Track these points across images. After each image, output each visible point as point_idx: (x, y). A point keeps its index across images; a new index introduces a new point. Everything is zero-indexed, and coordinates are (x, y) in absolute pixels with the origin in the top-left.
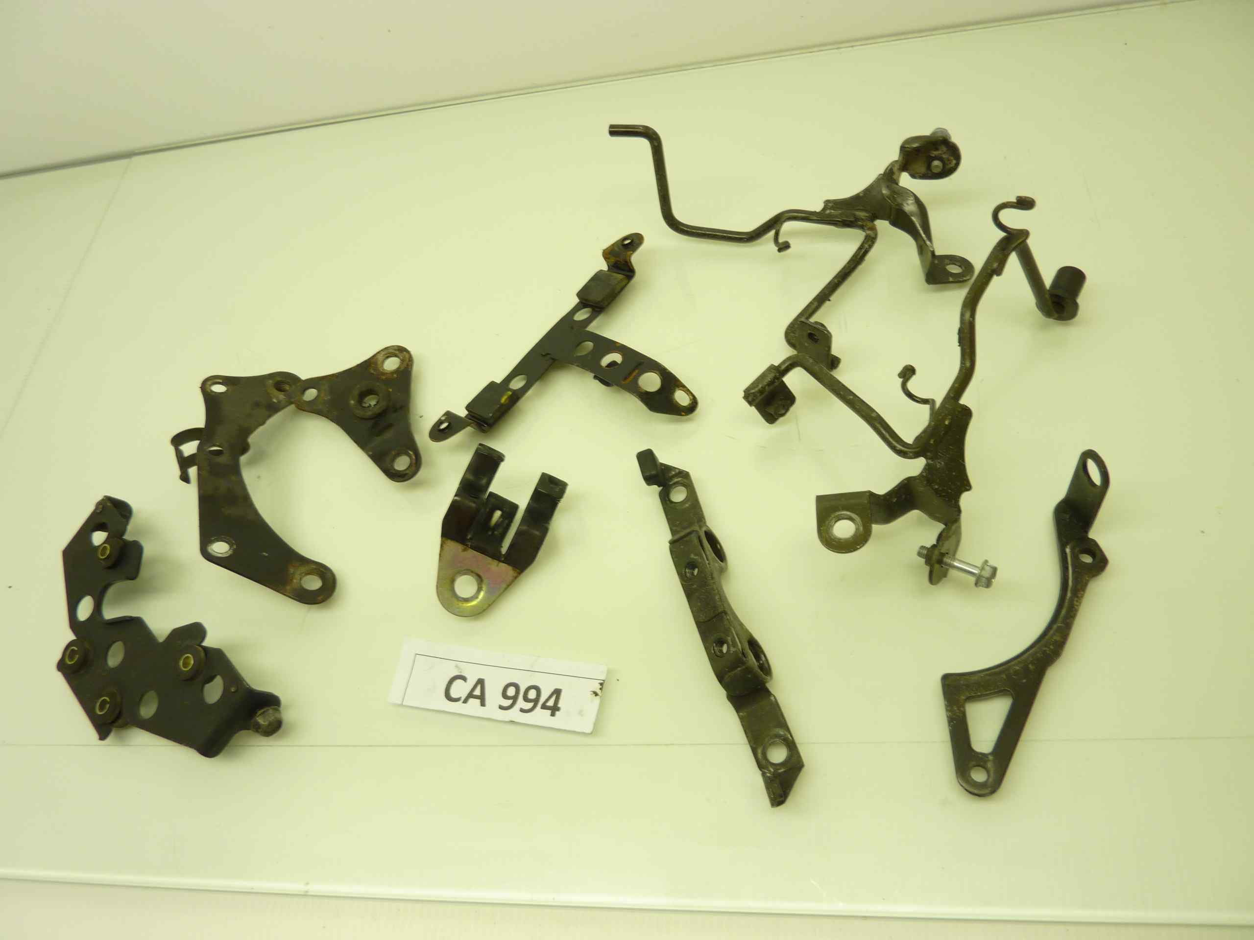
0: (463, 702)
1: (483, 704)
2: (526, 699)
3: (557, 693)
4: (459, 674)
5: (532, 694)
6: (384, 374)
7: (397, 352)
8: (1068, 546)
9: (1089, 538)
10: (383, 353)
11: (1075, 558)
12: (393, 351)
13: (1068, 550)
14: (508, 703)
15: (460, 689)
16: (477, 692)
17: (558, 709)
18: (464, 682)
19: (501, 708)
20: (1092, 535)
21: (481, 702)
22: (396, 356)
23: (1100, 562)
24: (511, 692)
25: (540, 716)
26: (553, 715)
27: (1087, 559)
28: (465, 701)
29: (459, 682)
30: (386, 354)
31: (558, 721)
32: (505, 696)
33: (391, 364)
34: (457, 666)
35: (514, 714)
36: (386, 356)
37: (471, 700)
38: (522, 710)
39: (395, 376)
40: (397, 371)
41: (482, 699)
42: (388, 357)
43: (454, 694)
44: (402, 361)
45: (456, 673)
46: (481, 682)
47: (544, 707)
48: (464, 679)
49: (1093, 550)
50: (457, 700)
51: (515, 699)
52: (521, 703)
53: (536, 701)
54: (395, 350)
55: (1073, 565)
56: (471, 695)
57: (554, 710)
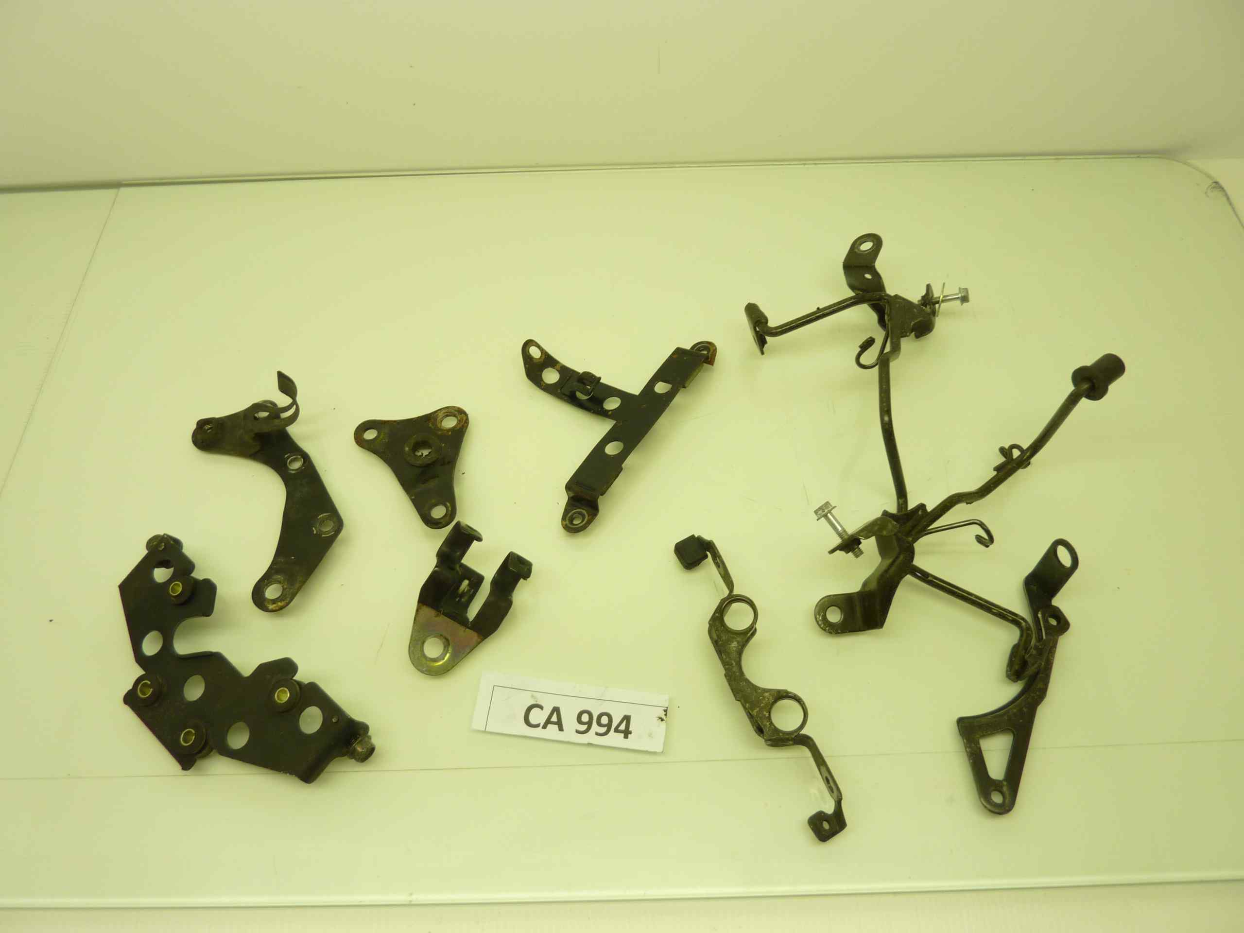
0: (542, 728)
1: (561, 729)
2: (599, 724)
3: (627, 719)
4: (535, 703)
5: (604, 721)
6: (440, 429)
7: (456, 413)
8: (1040, 612)
9: (1052, 606)
10: (444, 411)
11: (1046, 621)
12: (453, 411)
13: (1040, 615)
14: (584, 727)
15: (538, 716)
16: (554, 718)
17: (630, 733)
18: (540, 710)
19: (578, 732)
20: (1057, 601)
21: (559, 727)
22: (455, 416)
23: (1063, 625)
24: (585, 718)
25: (615, 739)
26: (626, 737)
27: (1053, 622)
28: (544, 727)
29: (535, 711)
30: (445, 413)
31: (630, 743)
32: (579, 721)
33: (450, 423)
34: (532, 696)
35: (590, 737)
36: (446, 414)
37: (549, 726)
38: (597, 734)
39: (450, 433)
40: (453, 430)
41: (559, 724)
42: (447, 416)
43: (533, 719)
44: (459, 421)
45: (532, 702)
46: (556, 710)
47: (617, 730)
48: (541, 707)
49: (1058, 615)
50: (537, 726)
51: (589, 724)
52: (595, 727)
53: (609, 726)
54: (455, 411)
55: (1044, 627)
56: (548, 722)
57: (627, 733)
